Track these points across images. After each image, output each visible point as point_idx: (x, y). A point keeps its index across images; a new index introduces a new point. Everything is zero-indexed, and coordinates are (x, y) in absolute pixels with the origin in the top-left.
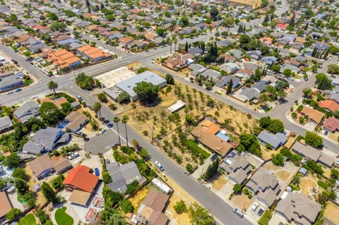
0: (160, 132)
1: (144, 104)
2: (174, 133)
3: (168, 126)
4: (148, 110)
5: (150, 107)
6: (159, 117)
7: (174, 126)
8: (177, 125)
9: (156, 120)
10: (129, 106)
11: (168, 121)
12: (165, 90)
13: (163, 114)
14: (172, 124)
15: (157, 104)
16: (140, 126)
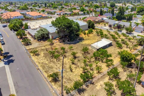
0: (81, 76)
1: (64, 41)
2: (107, 79)
3: (94, 66)
4: (67, 47)
5: (69, 44)
6: (79, 54)
7: (105, 69)
8: (108, 66)
9: (75, 58)
10: (47, 43)
11: (93, 59)
12: (87, 32)
13: (85, 51)
14: (100, 64)
15: (78, 42)
16: (52, 64)
